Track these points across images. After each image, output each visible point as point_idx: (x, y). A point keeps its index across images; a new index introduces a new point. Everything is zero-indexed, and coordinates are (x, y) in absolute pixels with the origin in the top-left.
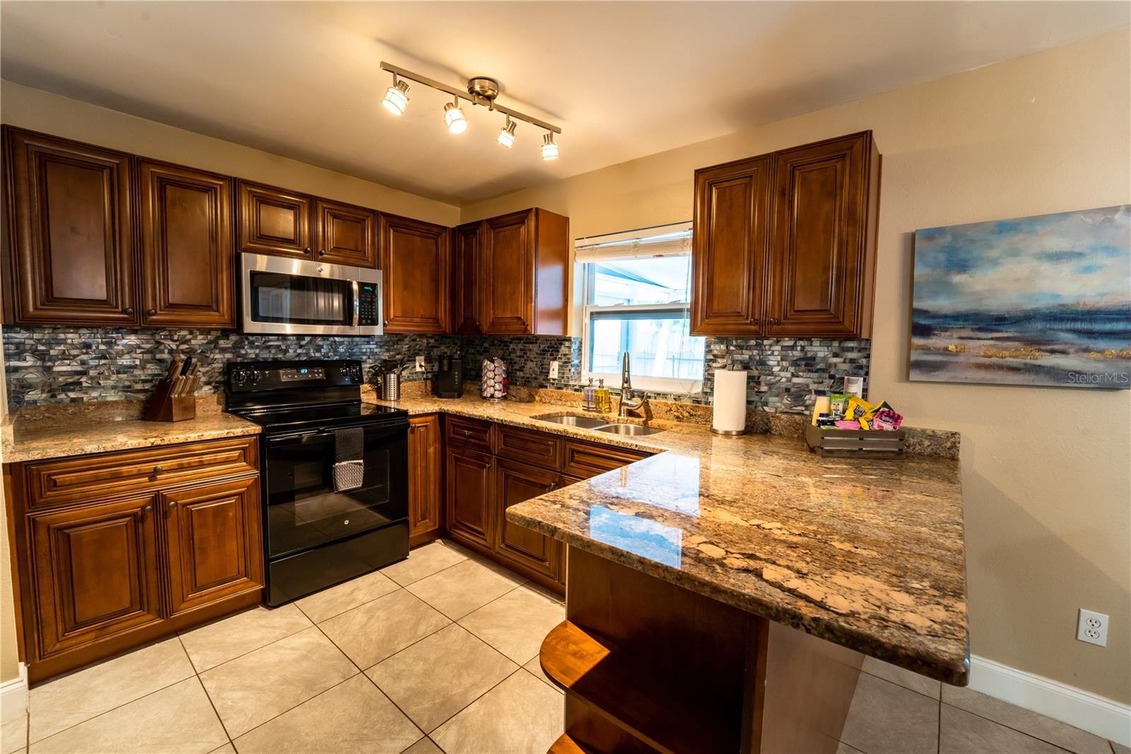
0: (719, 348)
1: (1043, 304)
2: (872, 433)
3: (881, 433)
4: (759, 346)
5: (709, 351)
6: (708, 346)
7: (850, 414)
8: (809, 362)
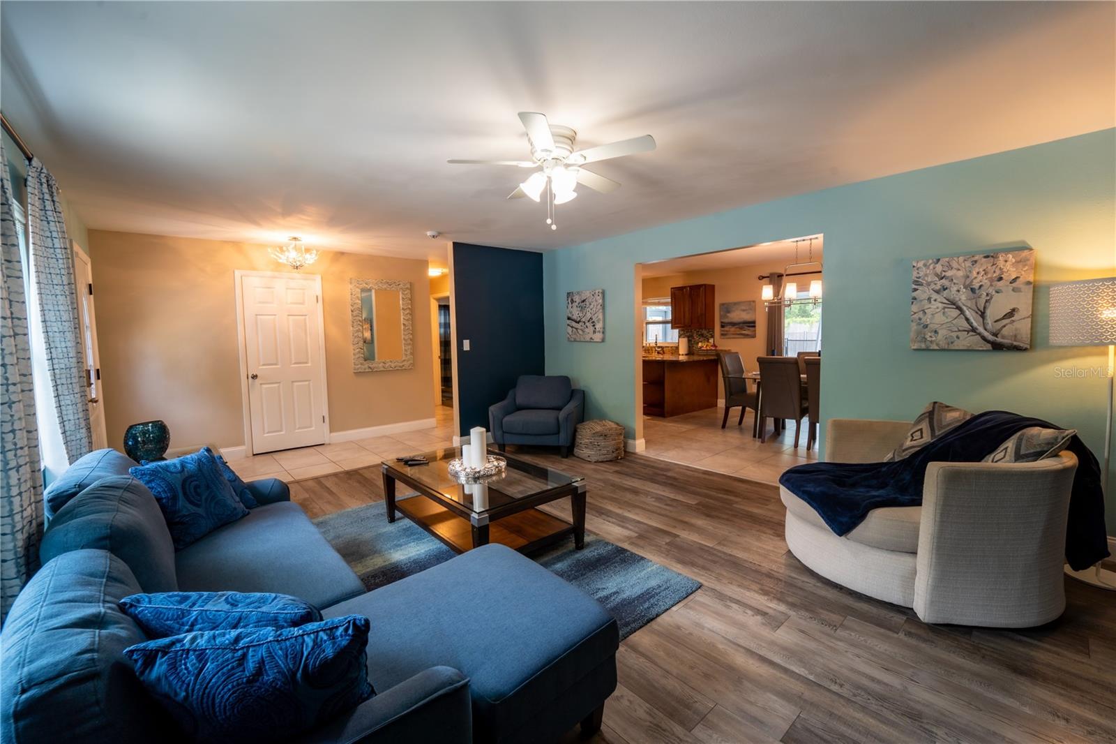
0: (682, 332)
1: (742, 320)
2: (710, 350)
4: (692, 331)
6: (679, 332)
7: (705, 346)
8: (702, 335)
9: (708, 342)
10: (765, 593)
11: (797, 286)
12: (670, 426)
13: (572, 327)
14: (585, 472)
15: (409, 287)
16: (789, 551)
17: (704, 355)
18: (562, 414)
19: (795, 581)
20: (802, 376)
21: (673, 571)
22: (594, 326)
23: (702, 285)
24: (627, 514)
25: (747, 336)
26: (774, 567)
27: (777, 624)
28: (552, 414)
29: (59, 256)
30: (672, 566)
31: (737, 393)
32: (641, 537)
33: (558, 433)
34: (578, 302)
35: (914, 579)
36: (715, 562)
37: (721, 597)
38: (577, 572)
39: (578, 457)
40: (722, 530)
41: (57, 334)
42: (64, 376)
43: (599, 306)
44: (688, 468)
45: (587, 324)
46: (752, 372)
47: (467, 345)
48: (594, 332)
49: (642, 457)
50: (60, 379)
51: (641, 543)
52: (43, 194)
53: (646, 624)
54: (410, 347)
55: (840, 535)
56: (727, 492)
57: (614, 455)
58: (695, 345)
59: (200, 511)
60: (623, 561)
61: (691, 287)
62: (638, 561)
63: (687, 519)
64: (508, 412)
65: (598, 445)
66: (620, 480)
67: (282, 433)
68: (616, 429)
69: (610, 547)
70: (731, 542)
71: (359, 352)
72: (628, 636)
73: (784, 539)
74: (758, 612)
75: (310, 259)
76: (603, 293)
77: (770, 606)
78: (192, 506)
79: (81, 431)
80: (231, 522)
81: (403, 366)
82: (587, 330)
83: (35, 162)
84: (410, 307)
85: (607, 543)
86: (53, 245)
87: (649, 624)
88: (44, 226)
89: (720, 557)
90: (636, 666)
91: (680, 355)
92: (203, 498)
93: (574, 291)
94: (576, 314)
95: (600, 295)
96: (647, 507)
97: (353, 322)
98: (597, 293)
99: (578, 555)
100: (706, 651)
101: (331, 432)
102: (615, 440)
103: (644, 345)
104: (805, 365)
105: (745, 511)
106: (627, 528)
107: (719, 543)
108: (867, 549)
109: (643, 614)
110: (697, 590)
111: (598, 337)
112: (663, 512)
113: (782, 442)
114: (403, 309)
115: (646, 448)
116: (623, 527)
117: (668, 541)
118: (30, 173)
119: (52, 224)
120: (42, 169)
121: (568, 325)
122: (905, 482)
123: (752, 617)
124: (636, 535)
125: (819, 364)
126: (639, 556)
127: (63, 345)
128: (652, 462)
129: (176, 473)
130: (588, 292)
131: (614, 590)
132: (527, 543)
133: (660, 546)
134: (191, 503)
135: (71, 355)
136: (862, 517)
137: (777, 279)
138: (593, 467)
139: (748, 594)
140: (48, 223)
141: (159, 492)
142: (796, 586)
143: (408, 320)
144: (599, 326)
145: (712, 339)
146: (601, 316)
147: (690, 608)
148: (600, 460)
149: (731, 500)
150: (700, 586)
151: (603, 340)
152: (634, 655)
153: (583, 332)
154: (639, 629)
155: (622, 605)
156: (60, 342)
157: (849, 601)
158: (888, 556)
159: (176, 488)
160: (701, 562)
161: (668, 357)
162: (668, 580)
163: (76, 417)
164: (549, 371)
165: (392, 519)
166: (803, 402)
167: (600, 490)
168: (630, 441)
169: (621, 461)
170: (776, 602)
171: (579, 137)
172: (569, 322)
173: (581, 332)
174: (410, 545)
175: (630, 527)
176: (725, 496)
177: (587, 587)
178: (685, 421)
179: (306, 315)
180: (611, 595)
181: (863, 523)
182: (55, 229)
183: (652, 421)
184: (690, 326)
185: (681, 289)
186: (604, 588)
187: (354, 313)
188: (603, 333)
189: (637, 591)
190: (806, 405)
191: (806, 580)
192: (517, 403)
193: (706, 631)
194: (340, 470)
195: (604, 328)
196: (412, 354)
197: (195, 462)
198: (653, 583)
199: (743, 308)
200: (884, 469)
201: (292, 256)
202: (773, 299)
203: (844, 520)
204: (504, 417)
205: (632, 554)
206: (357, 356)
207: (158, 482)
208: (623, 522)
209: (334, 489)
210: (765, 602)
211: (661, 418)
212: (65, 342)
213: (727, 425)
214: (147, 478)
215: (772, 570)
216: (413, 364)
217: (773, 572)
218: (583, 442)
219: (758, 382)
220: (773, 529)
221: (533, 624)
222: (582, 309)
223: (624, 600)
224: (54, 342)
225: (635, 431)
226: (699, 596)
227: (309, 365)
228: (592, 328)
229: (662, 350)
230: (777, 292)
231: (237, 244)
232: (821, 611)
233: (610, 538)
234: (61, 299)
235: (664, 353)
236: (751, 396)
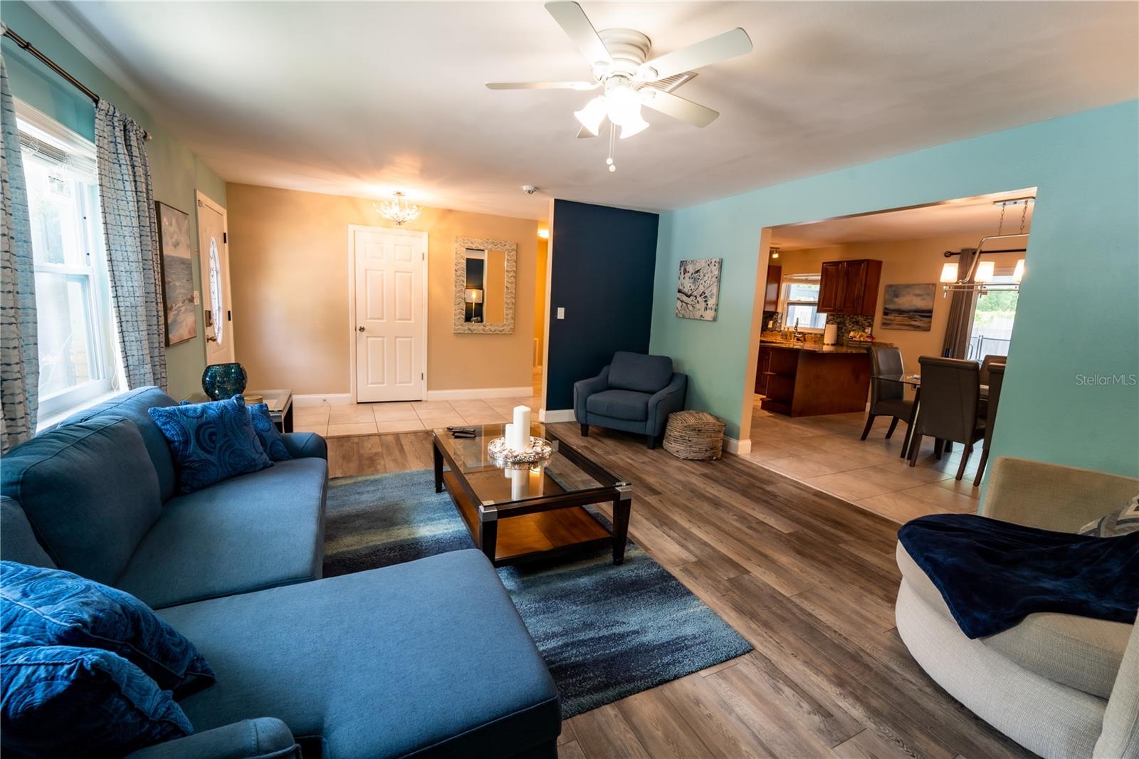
0: (831, 318)
1: (913, 308)
2: (864, 342)
3: (866, 342)
4: (843, 317)
5: (827, 318)
6: (827, 317)
7: (858, 337)
8: (857, 323)
9: (864, 331)
10: (840, 682)
11: (996, 267)
12: (796, 428)
13: (682, 301)
14: (667, 469)
15: (515, 248)
16: (896, 628)
17: (856, 347)
18: (653, 400)
19: (893, 675)
20: (982, 387)
21: (722, 619)
22: (706, 301)
23: (863, 261)
24: (696, 531)
25: (917, 328)
26: (867, 646)
27: (840, 736)
28: (643, 397)
29: (130, 199)
30: (726, 613)
31: (889, 398)
32: (700, 563)
33: (646, 420)
34: (691, 273)
35: (1096, 740)
36: (784, 620)
37: (773, 672)
38: (601, 592)
39: (666, 450)
40: (812, 576)
41: (124, 274)
42: (129, 313)
43: (714, 278)
44: (797, 485)
45: (699, 299)
46: (912, 376)
47: (561, 313)
48: (706, 309)
49: (743, 462)
50: (125, 316)
51: (697, 571)
52: (115, 137)
53: (657, 685)
54: (511, 311)
55: (972, 635)
56: (837, 524)
57: (708, 454)
58: (846, 335)
59: (213, 458)
60: (663, 591)
61: (850, 263)
62: (682, 596)
63: (769, 552)
64: (595, 391)
65: (690, 441)
66: (705, 486)
67: (383, 385)
68: (714, 425)
69: (655, 570)
70: (818, 595)
71: (460, 313)
72: (627, 696)
73: (893, 608)
74: (819, 709)
75: (412, 215)
76: (721, 263)
77: (840, 704)
78: (202, 452)
79: (145, 366)
80: (249, 473)
81: (503, 330)
82: (698, 306)
83: (103, 104)
84: (515, 269)
85: (654, 564)
86: (125, 187)
87: (660, 687)
88: (115, 169)
89: (794, 614)
90: (619, 742)
91: (824, 344)
92: (218, 445)
93: (688, 259)
94: (688, 285)
95: (717, 265)
96: (724, 526)
97: (456, 282)
98: (713, 263)
99: (613, 573)
100: (722, 749)
101: (428, 390)
102: (711, 437)
103: (782, 329)
104: (988, 373)
105: (851, 554)
106: (687, 549)
107: (801, 594)
108: (1015, 668)
109: (656, 671)
110: (744, 653)
111: (709, 315)
112: (742, 536)
113: (941, 470)
114: (507, 271)
115: (752, 451)
116: (683, 546)
117: (732, 576)
118: (97, 116)
119: (123, 167)
120: (114, 113)
121: (678, 299)
122: (1109, 575)
123: (806, 715)
124: (694, 559)
125: (1003, 373)
126: (685, 588)
127: (130, 284)
128: (754, 469)
129: (193, 418)
130: (703, 261)
131: (636, 628)
132: (552, 547)
133: (719, 582)
134: (204, 449)
135: (137, 294)
136: (1015, 620)
137: (967, 258)
138: (679, 464)
139: (814, 677)
140: (120, 166)
141: (172, 434)
142: (890, 684)
143: (511, 283)
144: (712, 302)
145: (870, 328)
146: (715, 291)
147: (725, 678)
148: (689, 458)
149: (838, 537)
150: (750, 649)
151: (715, 319)
152: (622, 726)
153: (694, 307)
154: (644, 690)
155: (636, 651)
156: (127, 281)
157: (971, 731)
158: (1055, 691)
159: (189, 433)
160: (764, 614)
161: (809, 346)
162: (710, 631)
163: (140, 353)
164: (653, 350)
165: (439, 490)
166: (979, 421)
167: (675, 494)
168: (733, 441)
169: (715, 462)
170: (851, 700)
171: (657, 45)
172: (679, 295)
173: (691, 308)
174: (443, 521)
175: (692, 548)
176: (833, 531)
177: (604, 616)
178: (817, 424)
179: (411, 273)
180: (628, 634)
181: (1014, 628)
182: (126, 172)
183: (772, 419)
184: (841, 311)
185: (836, 264)
186: (624, 623)
187: (458, 273)
188: (716, 310)
189: (665, 636)
190: (983, 427)
191: (908, 676)
192: (609, 382)
193: (733, 719)
194: (422, 428)
195: (717, 305)
196: (514, 318)
197: (218, 410)
198: (689, 630)
199: (918, 292)
200: (1075, 547)
201: (393, 212)
202: (957, 283)
203: (982, 616)
204: (590, 395)
205: (679, 584)
206: (458, 317)
207: (173, 425)
208: (685, 539)
209: (406, 448)
210: (834, 697)
211: (787, 417)
212: (132, 281)
213: (869, 436)
214: (163, 420)
215: (862, 650)
216: (513, 330)
217: (862, 654)
218: (672, 434)
219: (918, 388)
220: (884, 589)
221: (438, 679)
222: (695, 280)
223: (642, 645)
224: (120, 280)
225: (739, 429)
226: (743, 665)
227: (412, 321)
228: (704, 304)
229: (803, 336)
230: (962, 274)
231: (352, 201)
232: (918, 733)
233: (661, 558)
234: (129, 240)
235: (805, 340)
236: (906, 404)
